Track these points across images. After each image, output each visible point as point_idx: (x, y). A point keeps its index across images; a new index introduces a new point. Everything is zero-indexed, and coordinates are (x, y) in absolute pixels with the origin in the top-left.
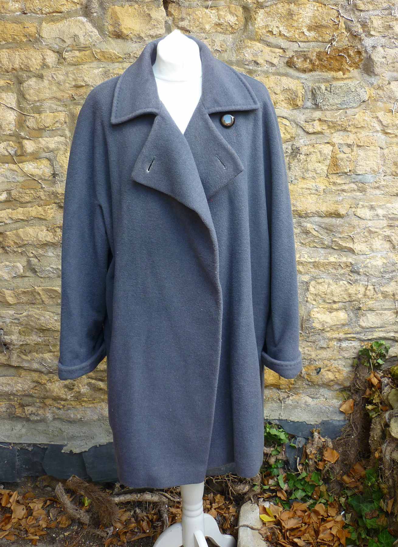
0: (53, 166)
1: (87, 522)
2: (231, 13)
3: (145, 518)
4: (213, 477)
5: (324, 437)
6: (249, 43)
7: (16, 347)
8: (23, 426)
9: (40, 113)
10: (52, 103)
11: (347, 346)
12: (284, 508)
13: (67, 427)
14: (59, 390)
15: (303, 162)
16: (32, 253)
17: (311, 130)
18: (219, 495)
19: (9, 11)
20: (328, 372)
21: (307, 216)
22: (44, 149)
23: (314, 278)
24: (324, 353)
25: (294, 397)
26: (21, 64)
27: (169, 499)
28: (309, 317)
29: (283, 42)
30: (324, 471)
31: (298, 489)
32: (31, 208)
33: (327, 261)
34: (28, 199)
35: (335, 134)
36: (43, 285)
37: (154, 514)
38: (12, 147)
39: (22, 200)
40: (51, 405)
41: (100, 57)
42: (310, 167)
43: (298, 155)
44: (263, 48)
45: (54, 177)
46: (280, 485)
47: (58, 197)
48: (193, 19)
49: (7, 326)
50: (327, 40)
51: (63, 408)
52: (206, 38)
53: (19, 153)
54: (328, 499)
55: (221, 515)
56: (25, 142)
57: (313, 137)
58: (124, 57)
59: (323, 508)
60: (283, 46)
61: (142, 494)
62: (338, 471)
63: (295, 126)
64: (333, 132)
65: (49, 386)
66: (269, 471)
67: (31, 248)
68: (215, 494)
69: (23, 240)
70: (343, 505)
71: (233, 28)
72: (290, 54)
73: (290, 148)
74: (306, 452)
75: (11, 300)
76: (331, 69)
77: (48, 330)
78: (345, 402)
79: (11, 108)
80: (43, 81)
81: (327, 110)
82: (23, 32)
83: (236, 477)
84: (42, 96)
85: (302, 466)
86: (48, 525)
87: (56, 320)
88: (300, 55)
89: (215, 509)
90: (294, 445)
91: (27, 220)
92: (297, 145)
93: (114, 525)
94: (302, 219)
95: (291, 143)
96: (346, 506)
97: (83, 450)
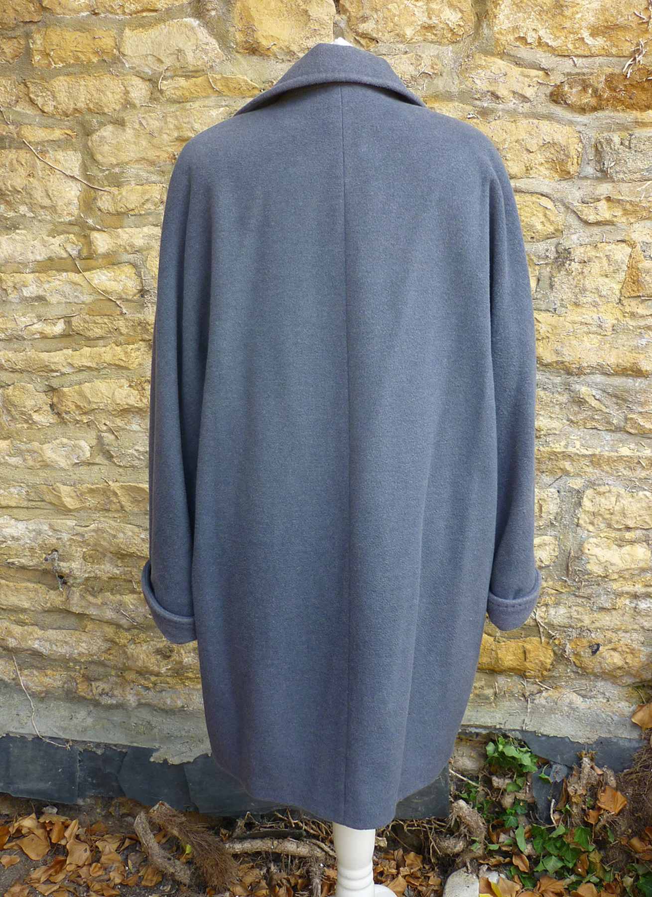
0: (140, 276)
1: (187, 881)
2: (451, 5)
3: (284, 881)
4: (404, 822)
5: (600, 767)
6: (482, 60)
7: (78, 581)
8: (89, 713)
9: (119, 185)
10: (140, 169)
11: (649, 607)
12: (523, 885)
13: (160, 719)
14: (147, 656)
15: (576, 276)
16: (105, 424)
17: (592, 218)
18: (412, 854)
19: (70, 10)
20: (612, 653)
21: (580, 372)
22: (125, 248)
23: (592, 484)
24: (607, 618)
25: (550, 693)
26: (88, 102)
27: (326, 853)
28: (580, 553)
29: (546, 57)
30: (598, 827)
31: (551, 855)
32: (104, 348)
33: (616, 454)
34: (98, 332)
35: (636, 226)
36: (122, 479)
37: (300, 877)
38: (74, 243)
39: (90, 334)
40: (134, 682)
41: (221, 88)
42: (589, 284)
43: (568, 262)
44: (507, 69)
45: (142, 296)
46: (519, 844)
47: (148, 330)
48: (384, 17)
49: (65, 546)
50: (627, 53)
51: (154, 688)
52: (406, 53)
53: (85, 253)
54: (602, 877)
55: (415, 889)
56: (95, 235)
57: (596, 230)
58: (263, 87)
59: (592, 892)
60: (545, 65)
61: (280, 840)
62: (623, 829)
63: (562, 209)
64: (632, 221)
65: (131, 649)
66: (500, 819)
67: (104, 415)
68: (406, 852)
69: (90, 402)
70: (628, 889)
71: (454, 34)
72: (556, 78)
73: (553, 249)
74: (566, 791)
75: (70, 502)
76: (632, 107)
77: (131, 555)
78: (642, 707)
79: (73, 177)
80: (124, 130)
81: (623, 181)
82: (93, 47)
83: (443, 824)
84: (124, 157)
85: (560, 815)
86: (123, 880)
87: (143, 540)
88: (575, 81)
89: (404, 877)
90: (547, 777)
91: (97, 369)
92: (567, 244)
93: (231, 889)
94: (572, 378)
95: (554, 241)
96: (633, 891)
97: (185, 761)
